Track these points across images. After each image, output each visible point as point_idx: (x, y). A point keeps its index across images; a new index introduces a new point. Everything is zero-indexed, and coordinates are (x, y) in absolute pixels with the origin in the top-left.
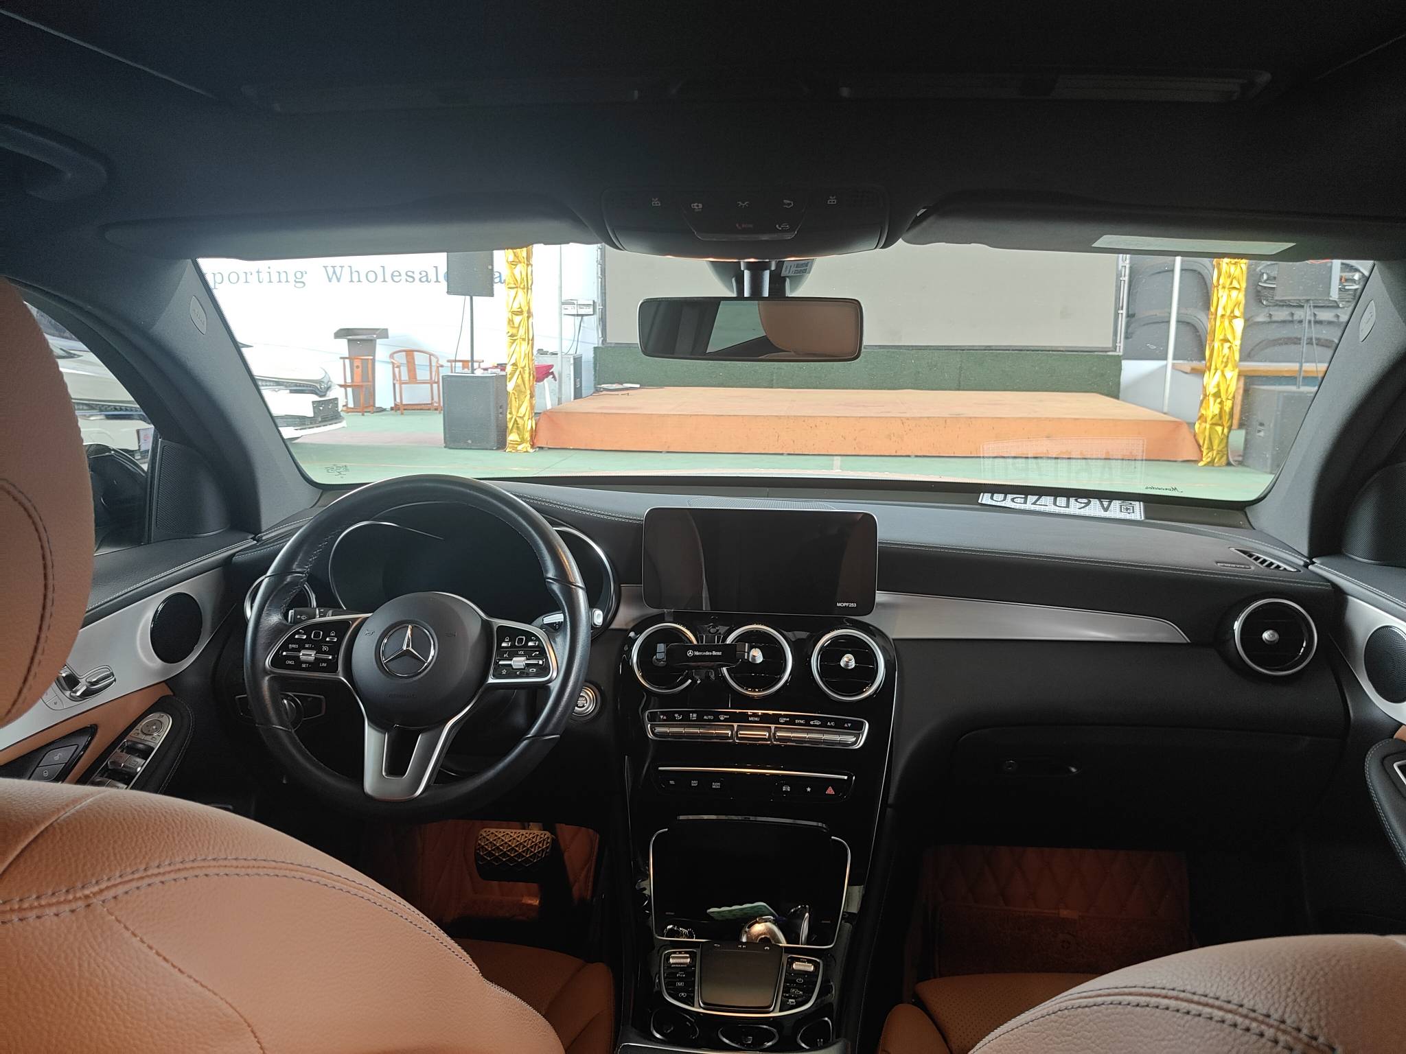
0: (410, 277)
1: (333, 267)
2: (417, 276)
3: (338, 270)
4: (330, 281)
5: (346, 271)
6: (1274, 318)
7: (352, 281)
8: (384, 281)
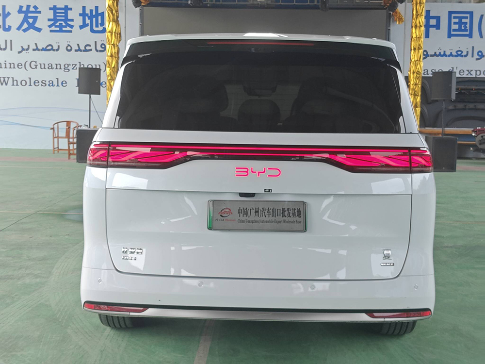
0: (44, 83)
1: (4, 78)
2: (47, 83)
3: (6, 79)
4: (2, 84)
5: (11, 80)
6: (457, 108)
7: (13, 85)
8: (30, 85)
